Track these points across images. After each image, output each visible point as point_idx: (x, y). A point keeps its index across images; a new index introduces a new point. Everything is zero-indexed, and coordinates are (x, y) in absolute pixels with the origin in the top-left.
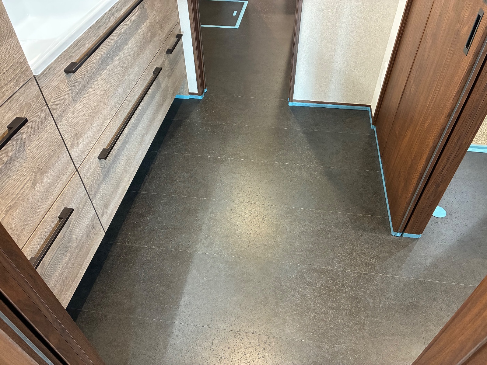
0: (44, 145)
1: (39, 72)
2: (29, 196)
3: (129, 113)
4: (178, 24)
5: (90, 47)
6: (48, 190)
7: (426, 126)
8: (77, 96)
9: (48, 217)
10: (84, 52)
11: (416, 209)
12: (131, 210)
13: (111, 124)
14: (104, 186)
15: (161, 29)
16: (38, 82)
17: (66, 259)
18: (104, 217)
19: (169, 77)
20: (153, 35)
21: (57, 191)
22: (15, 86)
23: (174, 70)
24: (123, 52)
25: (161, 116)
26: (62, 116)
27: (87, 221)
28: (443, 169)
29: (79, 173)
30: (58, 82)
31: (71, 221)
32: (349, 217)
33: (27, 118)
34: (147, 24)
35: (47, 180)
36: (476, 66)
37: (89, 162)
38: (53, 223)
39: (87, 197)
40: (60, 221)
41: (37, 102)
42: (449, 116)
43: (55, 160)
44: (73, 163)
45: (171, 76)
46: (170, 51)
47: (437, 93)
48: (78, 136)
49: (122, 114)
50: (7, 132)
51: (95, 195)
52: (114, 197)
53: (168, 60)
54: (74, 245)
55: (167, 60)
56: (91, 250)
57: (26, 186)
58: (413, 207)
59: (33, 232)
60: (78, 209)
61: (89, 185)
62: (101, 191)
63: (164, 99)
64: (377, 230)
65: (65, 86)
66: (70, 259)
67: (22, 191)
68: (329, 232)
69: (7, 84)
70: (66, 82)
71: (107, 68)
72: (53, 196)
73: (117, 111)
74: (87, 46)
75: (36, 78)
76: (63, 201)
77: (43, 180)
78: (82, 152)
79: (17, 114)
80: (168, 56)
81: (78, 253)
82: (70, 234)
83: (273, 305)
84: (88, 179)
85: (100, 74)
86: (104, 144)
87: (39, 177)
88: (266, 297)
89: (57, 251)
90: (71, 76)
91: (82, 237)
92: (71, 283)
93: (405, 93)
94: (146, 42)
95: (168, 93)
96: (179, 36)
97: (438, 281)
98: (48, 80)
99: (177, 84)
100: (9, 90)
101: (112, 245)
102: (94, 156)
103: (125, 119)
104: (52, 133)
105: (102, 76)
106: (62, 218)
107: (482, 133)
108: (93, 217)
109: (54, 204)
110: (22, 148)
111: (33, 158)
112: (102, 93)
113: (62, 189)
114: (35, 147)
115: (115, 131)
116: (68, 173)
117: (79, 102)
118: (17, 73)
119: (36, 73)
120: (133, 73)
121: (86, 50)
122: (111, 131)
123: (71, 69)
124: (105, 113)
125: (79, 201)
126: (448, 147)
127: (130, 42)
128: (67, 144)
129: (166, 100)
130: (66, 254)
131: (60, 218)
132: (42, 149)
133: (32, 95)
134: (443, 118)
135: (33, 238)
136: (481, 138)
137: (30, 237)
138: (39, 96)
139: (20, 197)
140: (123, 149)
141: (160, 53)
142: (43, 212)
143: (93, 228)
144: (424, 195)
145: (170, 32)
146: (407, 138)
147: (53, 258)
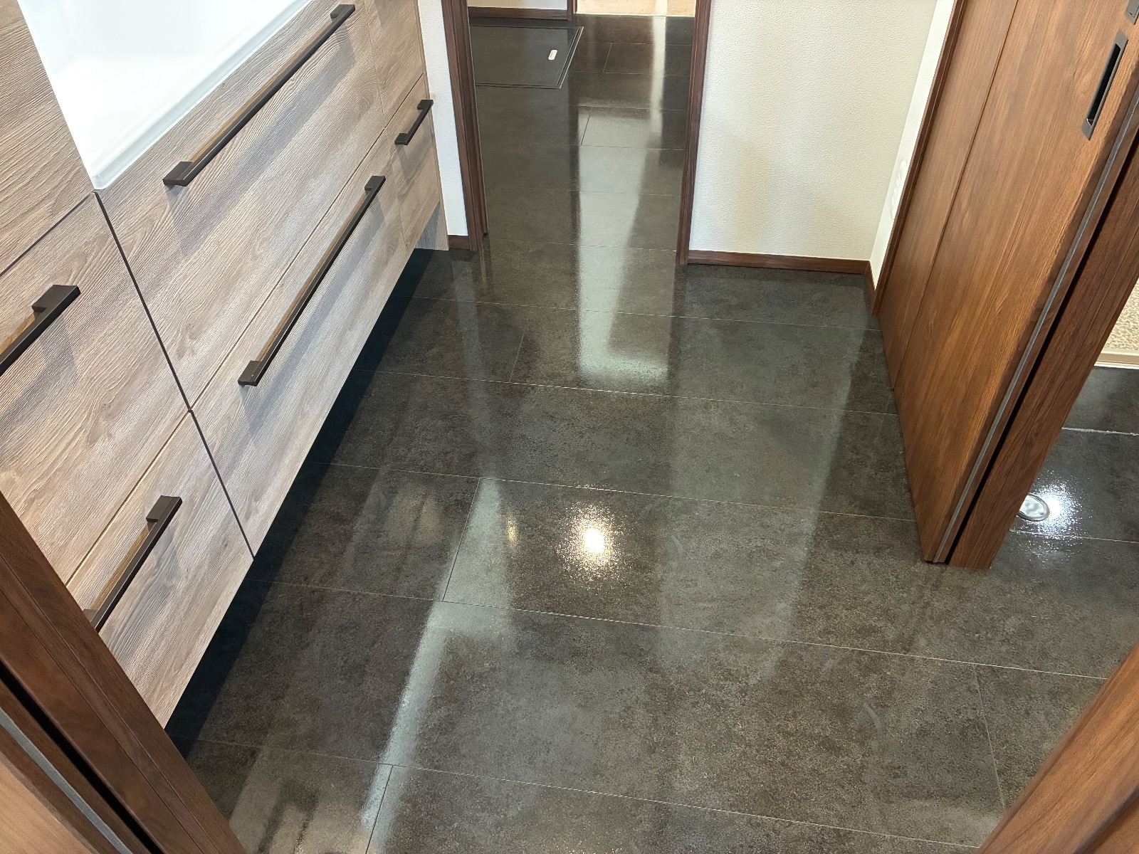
0: (116, 350)
1: (105, 183)
2: (79, 467)
3: (310, 279)
4: (423, 76)
5: (223, 128)
6: (124, 453)
7: (999, 304)
8: (192, 237)
9: (123, 518)
10: (209, 138)
11: (979, 499)
12: (314, 506)
13: (269, 304)
14: (251, 447)
15: (384, 88)
16: (104, 205)
17: (162, 617)
18: (251, 520)
19: (402, 197)
20: (366, 103)
21: (143, 459)
22: (53, 214)
23: (413, 184)
24: (297, 140)
25: (383, 287)
26: (155, 285)
27: (211, 528)
28: (1041, 405)
29: (196, 416)
30: (150, 207)
31: (175, 528)
32: (821, 521)
33: (78, 288)
34: (352, 75)
35: (122, 431)
36: (1110, 163)
37: (218, 392)
38: (134, 530)
39: (212, 473)
40: (150, 528)
41: (102, 251)
42: (1052, 279)
43: (141, 386)
44: (180, 393)
45: (406, 195)
46: (403, 140)
47: (1022, 229)
48: (193, 330)
49: (294, 281)
50: (33, 319)
51: (231, 467)
52: (275, 475)
53: (401, 159)
54: (181, 585)
55: (398, 159)
56: (222, 597)
57: (74, 444)
58: (972, 496)
59: (89, 552)
60: (192, 500)
61: (217, 445)
62: (244, 459)
63: (391, 248)
64: (888, 551)
65: (165, 214)
66: (171, 617)
67: (65, 456)
68: (776, 555)
69: (33, 208)
70: (168, 207)
71: (260, 174)
72: (133, 470)
73: (282, 274)
74: (214, 124)
75: (100, 196)
76: (158, 480)
77: (112, 432)
78: (203, 368)
79: (53, 277)
80: (398, 151)
81: (190, 604)
82: (173, 557)
83: (647, 727)
84: (215, 431)
85: (245, 189)
86: (254, 350)
87: (103, 423)
88: (629, 708)
89: (141, 599)
90: (178, 193)
91: (200, 567)
92: (174, 674)
93: (948, 229)
94: (350, 118)
95: (400, 236)
96: (426, 106)
97: (1035, 669)
98: (126, 201)
99: (419, 214)
100: (37, 222)
101: (268, 587)
102: (229, 378)
103: (300, 293)
104: (135, 323)
105: (249, 194)
106: (155, 521)
107: (1132, 324)
108: (224, 520)
109: (136, 488)
110: (65, 357)
111: (91, 379)
112: (249, 233)
113: (156, 452)
114: (97, 354)
115: (279, 322)
116: (169, 417)
117: (195, 254)
118: (57, 184)
119: (101, 186)
120: (319, 189)
121: (214, 133)
122: (270, 320)
123: (179, 179)
124: (254, 279)
125: (193, 482)
126: (1051, 354)
127: (315, 117)
128: (168, 347)
129: (394, 251)
130: (164, 605)
131: (150, 520)
132: (111, 358)
133: (89, 234)
134: (1037, 285)
135: (88, 565)
136: (1129, 336)
137: (81, 564)
138: (104, 239)
139: (59, 469)
140: (297, 363)
141: (383, 143)
142: (111, 505)
143: (226, 545)
144: (996, 466)
145: (405, 95)
146: (956, 335)
147: (131, 615)
